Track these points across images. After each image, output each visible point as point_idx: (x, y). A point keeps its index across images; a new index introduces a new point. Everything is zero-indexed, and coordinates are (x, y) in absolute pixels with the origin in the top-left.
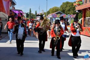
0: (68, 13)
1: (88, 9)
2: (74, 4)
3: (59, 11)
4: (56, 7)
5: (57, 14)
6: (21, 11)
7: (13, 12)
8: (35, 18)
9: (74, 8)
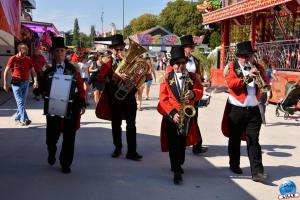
0: (183, 31)
1: (235, 20)
2: (198, 7)
3: (158, 27)
4: (149, 16)
5: (153, 34)
6: (51, 25)
7: (28, 28)
8: (90, 46)
9: (199, 18)
